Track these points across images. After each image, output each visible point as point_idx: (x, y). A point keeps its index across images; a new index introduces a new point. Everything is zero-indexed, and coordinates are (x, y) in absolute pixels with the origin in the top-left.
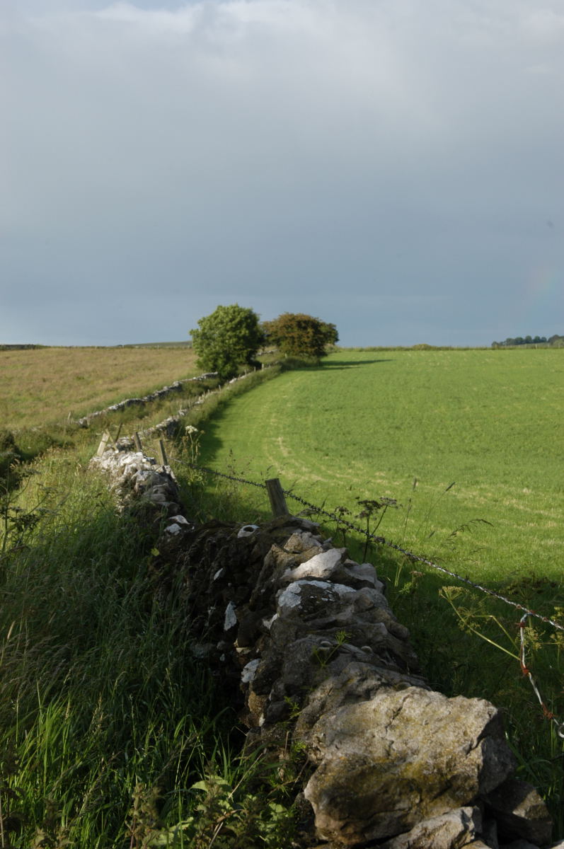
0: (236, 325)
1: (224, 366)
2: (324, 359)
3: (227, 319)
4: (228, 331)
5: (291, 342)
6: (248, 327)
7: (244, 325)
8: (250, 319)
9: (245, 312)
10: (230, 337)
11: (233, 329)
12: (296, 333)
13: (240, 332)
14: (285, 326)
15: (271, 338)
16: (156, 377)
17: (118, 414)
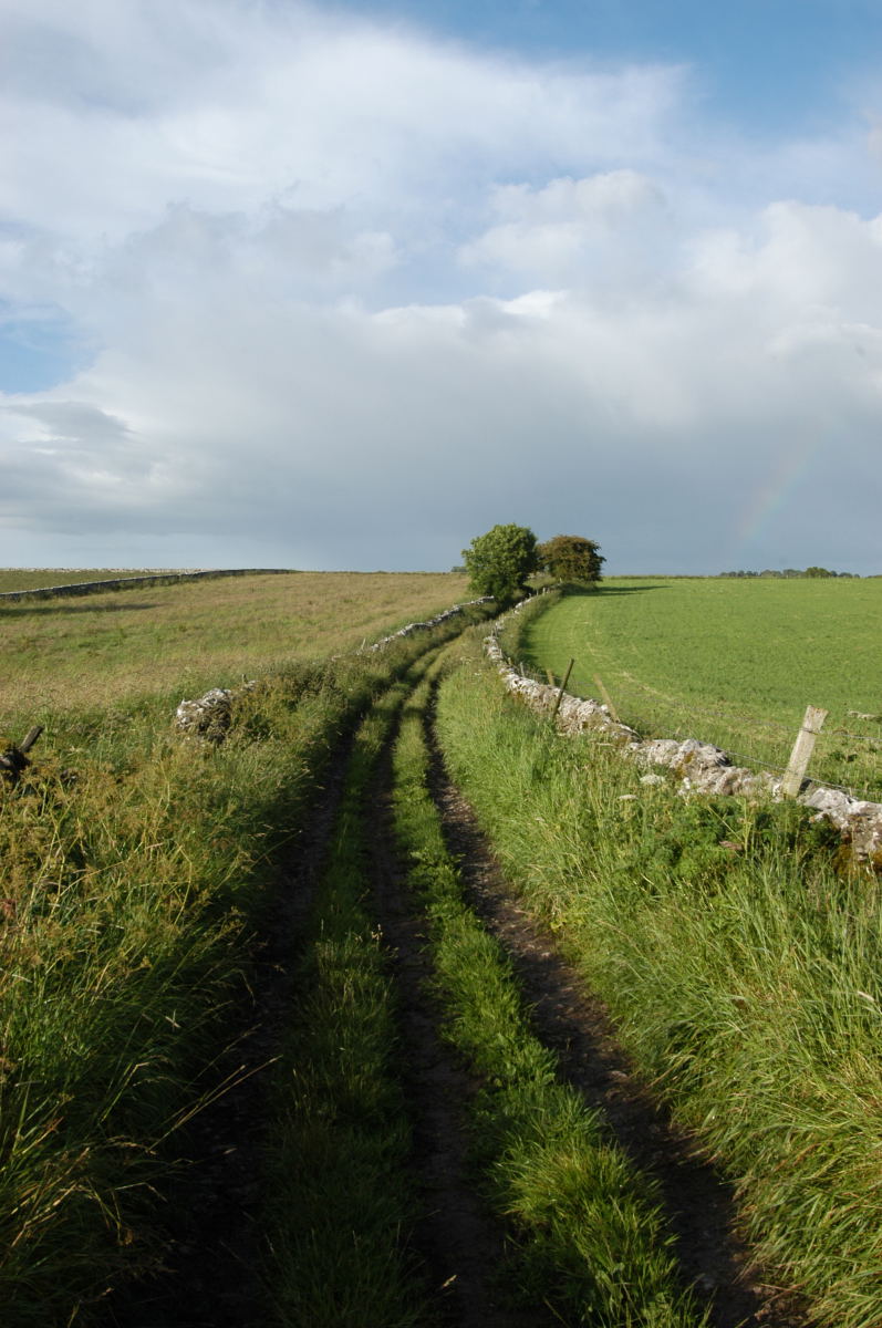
0: (514, 546)
1: (501, 589)
2: (599, 584)
3: (505, 540)
4: (504, 552)
5: (566, 565)
6: (525, 548)
7: (522, 546)
8: (529, 540)
9: (522, 531)
10: (507, 560)
11: (510, 550)
12: (572, 556)
13: (518, 554)
14: (559, 549)
15: (545, 562)
16: (429, 601)
17: (408, 642)
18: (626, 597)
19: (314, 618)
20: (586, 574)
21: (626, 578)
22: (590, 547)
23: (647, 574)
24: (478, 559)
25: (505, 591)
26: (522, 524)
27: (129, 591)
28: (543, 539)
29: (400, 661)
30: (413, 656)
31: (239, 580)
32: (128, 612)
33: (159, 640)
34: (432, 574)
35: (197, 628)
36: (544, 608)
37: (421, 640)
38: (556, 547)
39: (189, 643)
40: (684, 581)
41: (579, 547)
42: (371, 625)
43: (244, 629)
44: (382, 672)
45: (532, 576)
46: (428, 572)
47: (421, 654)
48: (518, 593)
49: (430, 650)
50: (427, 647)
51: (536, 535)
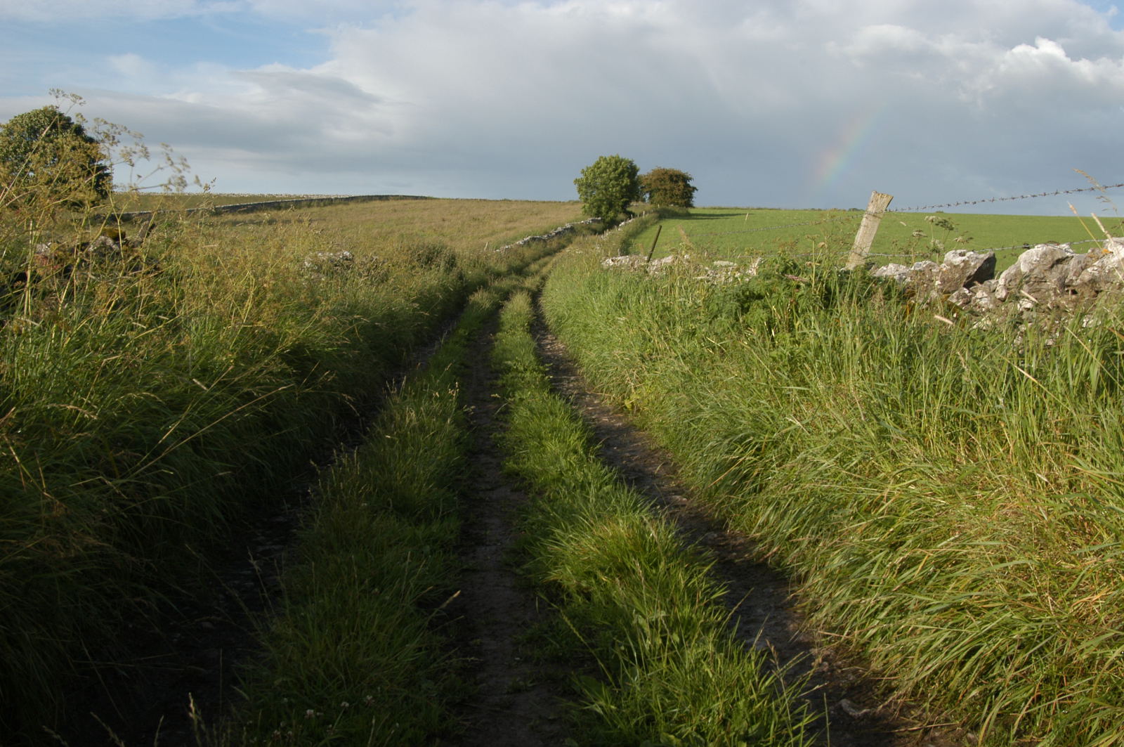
0: (620, 174)
1: (607, 213)
2: (691, 210)
3: (611, 169)
4: (611, 180)
5: (663, 194)
6: (628, 177)
7: (626, 175)
8: (632, 171)
9: (626, 162)
10: (613, 187)
11: (616, 179)
12: (668, 185)
13: (623, 182)
14: (658, 179)
15: (645, 190)
16: (545, 221)
20: (680, 201)
22: (685, 179)
24: (586, 186)
25: (611, 214)
30: (528, 260)
36: (644, 227)
38: (655, 178)
40: (764, 211)
42: (494, 236)
45: (634, 203)
46: (546, 200)
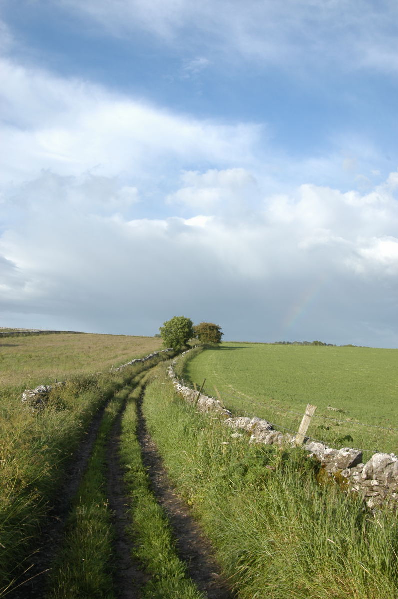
0: (183, 326)
1: (176, 346)
2: (220, 345)
3: (179, 323)
4: (179, 329)
5: (206, 336)
6: (188, 328)
8: (190, 324)
9: (187, 320)
10: (180, 332)
11: (181, 328)
12: (209, 332)
13: (185, 330)
14: (203, 329)
15: (196, 334)
16: (143, 350)
17: (133, 367)
18: (232, 351)
19: (91, 355)
20: (214, 340)
21: (232, 343)
22: (217, 329)
23: (242, 341)
24: (166, 332)
25: (178, 347)
26: (187, 317)
27: (7, 338)
28: (196, 324)
29: (128, 376)
30: (134, 374)
31: (59, 336)
32: (6, 348)
33: (19, 361)
34: (145, 337)
35: (37, 357)
36: (195, 355)
37: (139, 366)
38: (202, 327)
39: (33, 364)
40: (258, 345)
41: (212, 328)
42: (117, 359)
43: (59, 358)
44: (120, 381)
45: (190, 340)
46: (144, 336)
47: (138, 373)
48: (184, 348)
49: (142, 372)
50: (141, 370)
51: (193, 321)
